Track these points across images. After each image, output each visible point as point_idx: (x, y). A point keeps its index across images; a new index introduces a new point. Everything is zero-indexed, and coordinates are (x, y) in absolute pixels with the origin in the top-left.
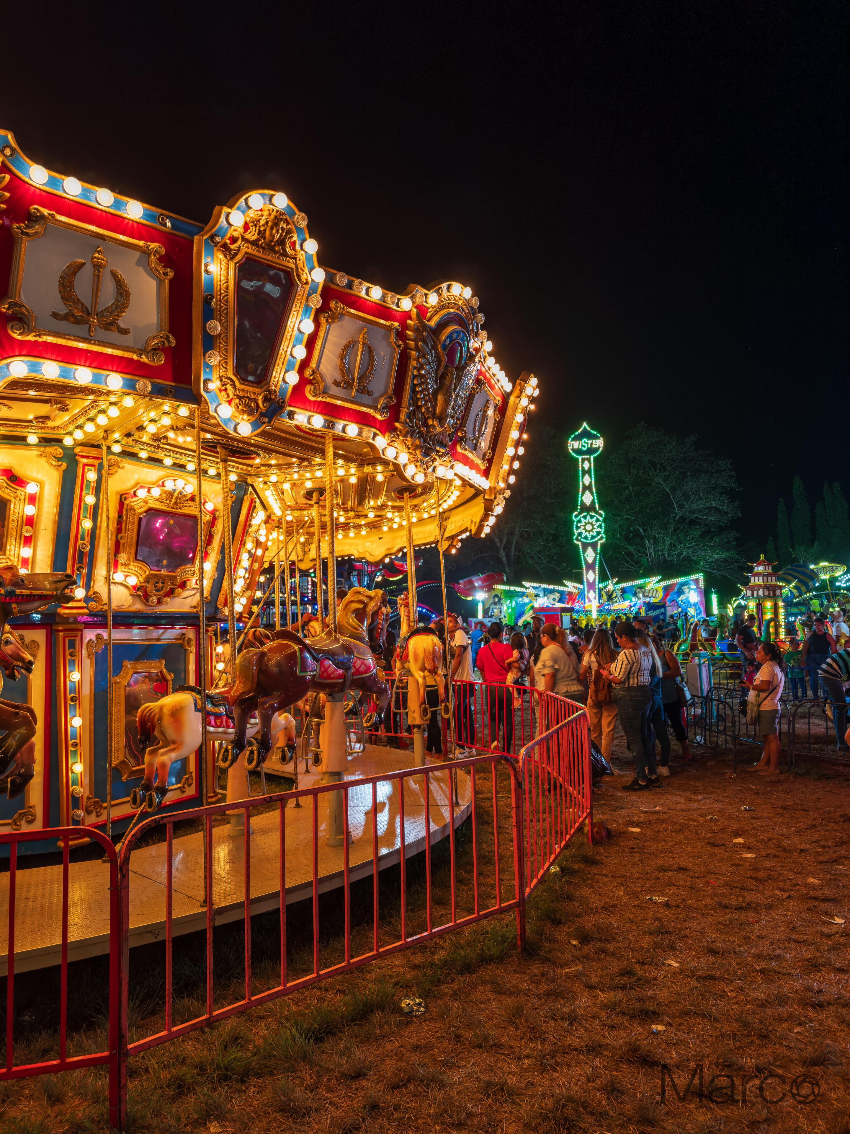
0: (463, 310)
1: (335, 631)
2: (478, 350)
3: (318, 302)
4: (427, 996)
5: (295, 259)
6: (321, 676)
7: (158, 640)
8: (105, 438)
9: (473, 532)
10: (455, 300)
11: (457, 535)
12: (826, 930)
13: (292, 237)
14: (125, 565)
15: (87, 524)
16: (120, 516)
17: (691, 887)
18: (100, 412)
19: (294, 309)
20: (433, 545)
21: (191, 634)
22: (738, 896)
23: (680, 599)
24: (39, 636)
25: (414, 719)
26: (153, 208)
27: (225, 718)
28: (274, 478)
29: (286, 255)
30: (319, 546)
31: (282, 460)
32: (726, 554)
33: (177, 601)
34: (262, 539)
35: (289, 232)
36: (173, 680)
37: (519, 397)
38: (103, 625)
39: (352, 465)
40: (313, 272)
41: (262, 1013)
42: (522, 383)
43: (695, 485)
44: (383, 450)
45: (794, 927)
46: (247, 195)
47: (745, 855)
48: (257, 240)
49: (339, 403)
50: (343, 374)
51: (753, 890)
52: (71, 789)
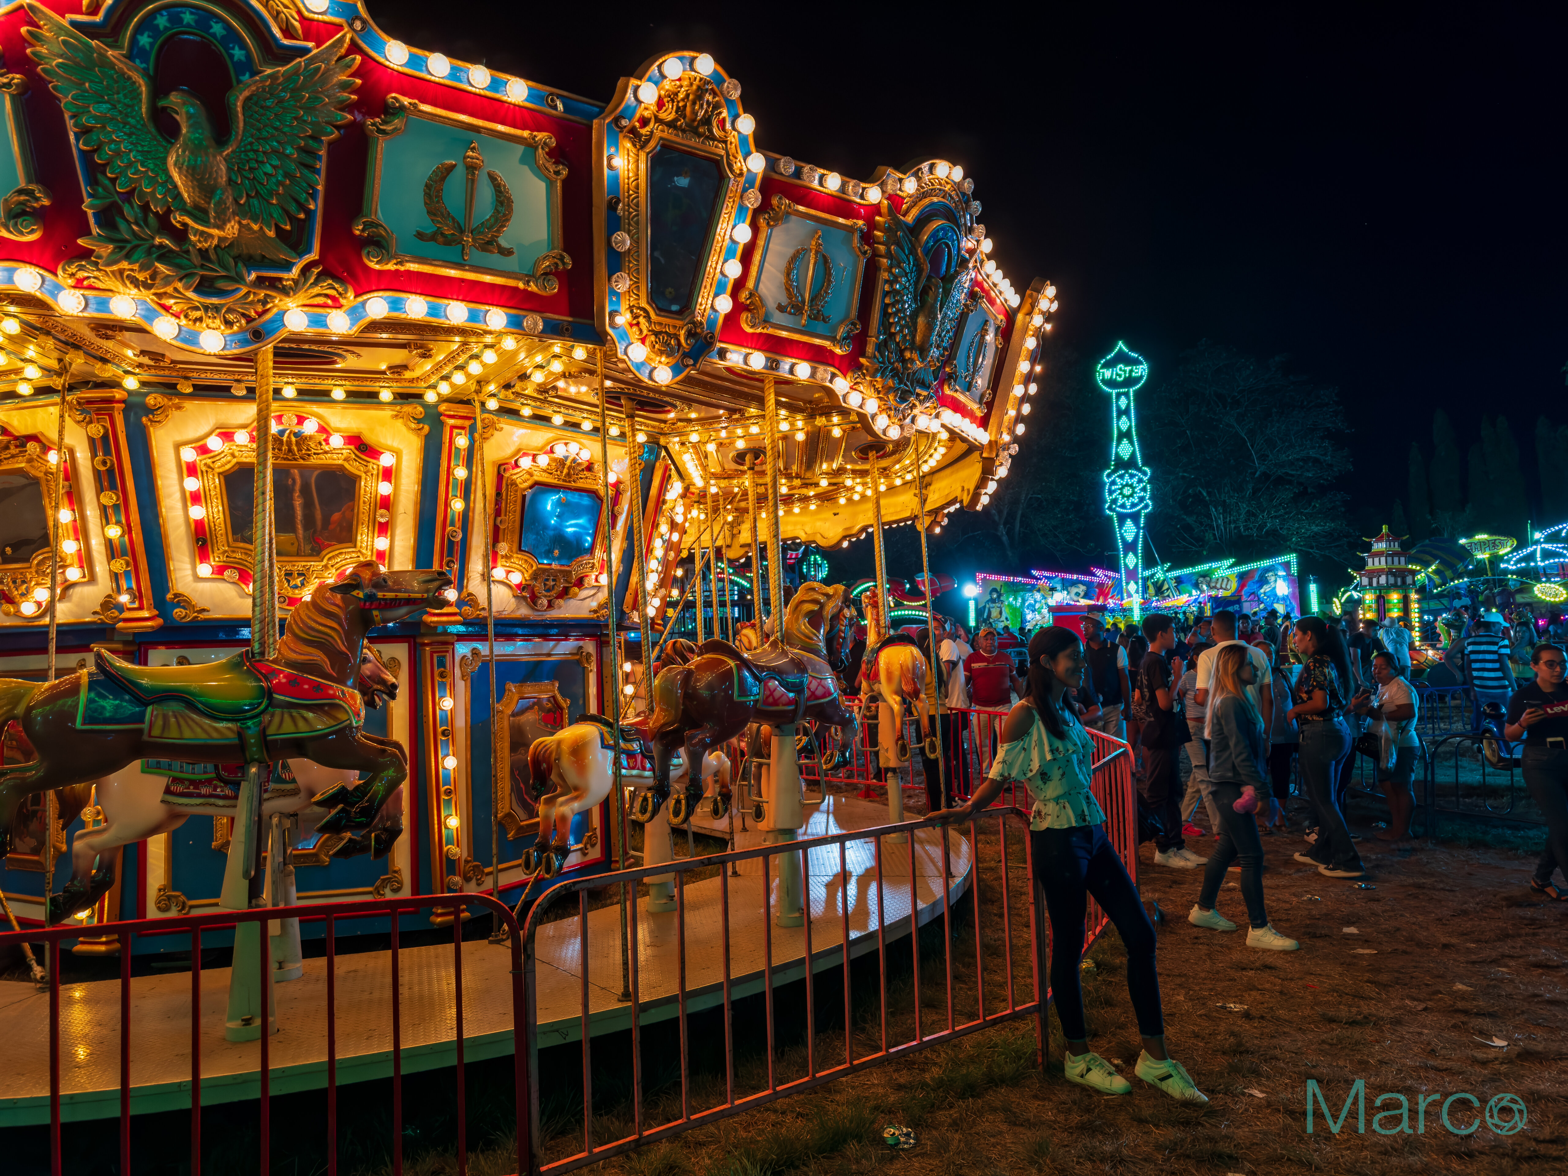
0: (952, 198)
1: (782, 641)
2: (972, 252)
3: (756, 199)
4: (918, 1125)
5: (725, 142)
6: (765, 702)
7: (549, 655)
8: (478, 392)
9: (965, 503)
10: (940, 184)
11: (943, 507)
12: (1479, 1055)
13: (720, 113)
14: (506, 557)
15: (458, 505)
16: (498, 494)
17: (1281, 992)
18: (472, 357)
19: (724, 211)
20: (909, 523)
21: (590, 647)
22: (1350, 1006)
23: (1262, 591)
24: (400, 651)
25: (888, 759)
26: (540, 86)
27: (639, 758)
28: (694, 438)
29: (714, 138)
30: (755, 527)
31: (705, 412)
32: (1330, 526)
33: (573, 603)
34: (679, 519)
35: (717, 106)
36: (569, 708)
37: (1030, 313)
38: (482, 637)
39: (799, 417)
40: (750, 159)
41: (701, 1138)
42: (1035, 294)
43: (1283, 427)
44: (844, 396)
45: (1433, 1050)
46: (661, 61)
47: (1361, 951)
48: (675, 120)
49: (784, 334)
50: (790, 295)
51: (1372, 999)
52: (445, 849)
